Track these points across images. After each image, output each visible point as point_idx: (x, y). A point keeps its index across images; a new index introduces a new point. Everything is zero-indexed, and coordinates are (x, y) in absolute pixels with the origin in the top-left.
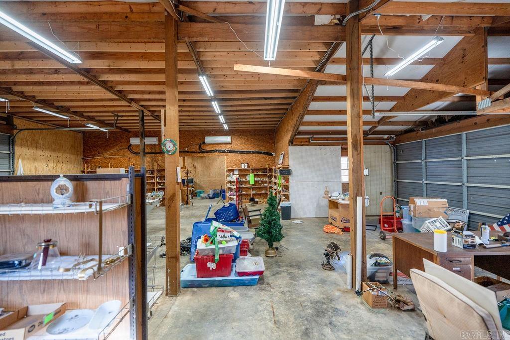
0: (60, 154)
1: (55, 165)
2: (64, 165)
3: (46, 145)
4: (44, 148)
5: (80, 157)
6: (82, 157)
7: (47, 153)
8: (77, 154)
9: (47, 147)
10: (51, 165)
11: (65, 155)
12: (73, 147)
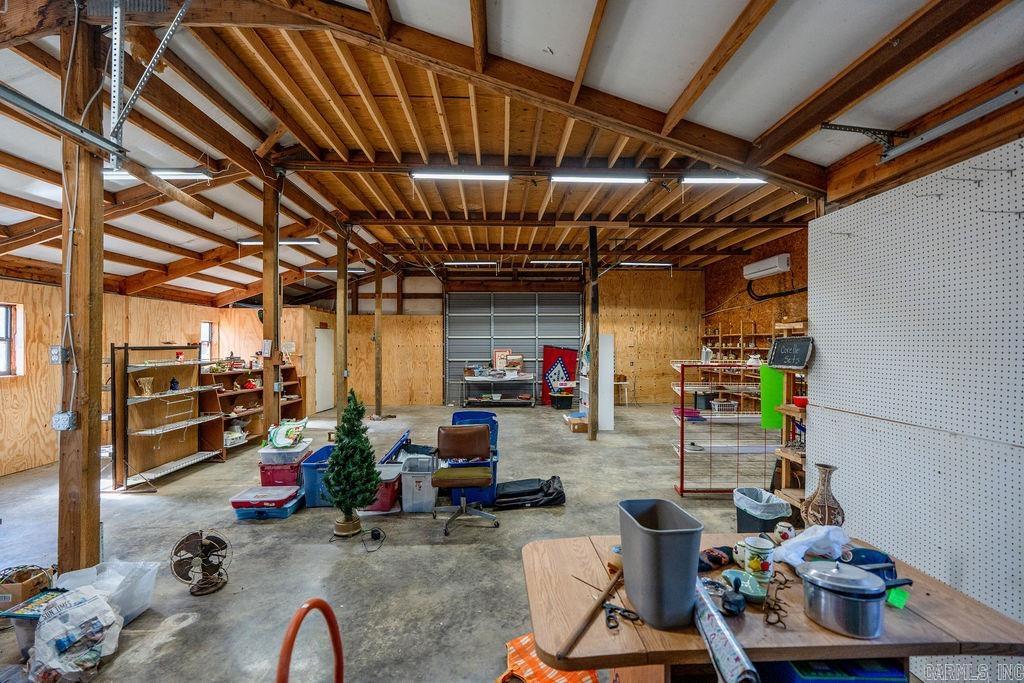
0: (657, 311)
1: (646, 328)
2: (663, 328)
3: (631, 300)
4: (629, 304)
5: (697, 314)
6: (702, 312)
7: (633, 311)
8: (691, 309)
9: (632, 302)
10: (640, 328)
11: (665, 312)
12: (681, 297)
